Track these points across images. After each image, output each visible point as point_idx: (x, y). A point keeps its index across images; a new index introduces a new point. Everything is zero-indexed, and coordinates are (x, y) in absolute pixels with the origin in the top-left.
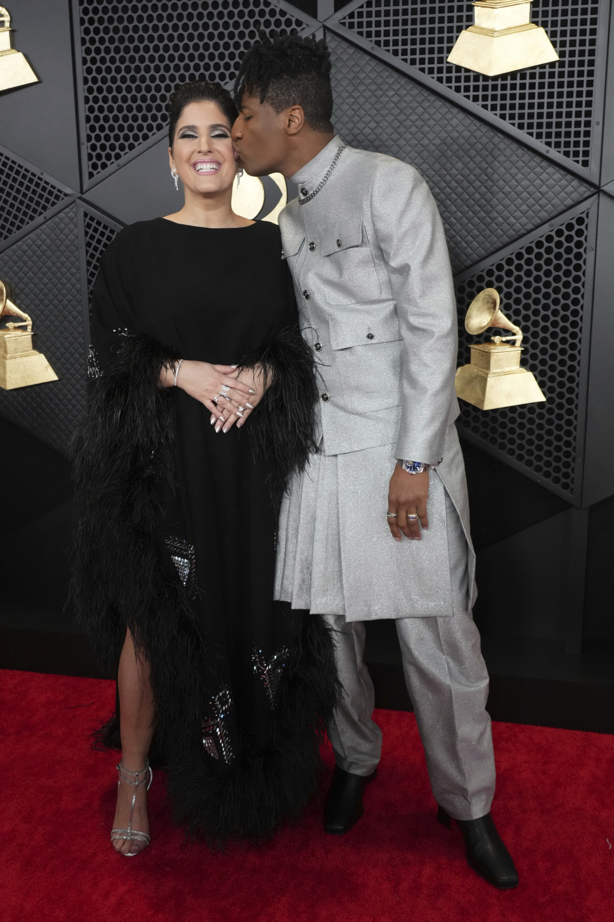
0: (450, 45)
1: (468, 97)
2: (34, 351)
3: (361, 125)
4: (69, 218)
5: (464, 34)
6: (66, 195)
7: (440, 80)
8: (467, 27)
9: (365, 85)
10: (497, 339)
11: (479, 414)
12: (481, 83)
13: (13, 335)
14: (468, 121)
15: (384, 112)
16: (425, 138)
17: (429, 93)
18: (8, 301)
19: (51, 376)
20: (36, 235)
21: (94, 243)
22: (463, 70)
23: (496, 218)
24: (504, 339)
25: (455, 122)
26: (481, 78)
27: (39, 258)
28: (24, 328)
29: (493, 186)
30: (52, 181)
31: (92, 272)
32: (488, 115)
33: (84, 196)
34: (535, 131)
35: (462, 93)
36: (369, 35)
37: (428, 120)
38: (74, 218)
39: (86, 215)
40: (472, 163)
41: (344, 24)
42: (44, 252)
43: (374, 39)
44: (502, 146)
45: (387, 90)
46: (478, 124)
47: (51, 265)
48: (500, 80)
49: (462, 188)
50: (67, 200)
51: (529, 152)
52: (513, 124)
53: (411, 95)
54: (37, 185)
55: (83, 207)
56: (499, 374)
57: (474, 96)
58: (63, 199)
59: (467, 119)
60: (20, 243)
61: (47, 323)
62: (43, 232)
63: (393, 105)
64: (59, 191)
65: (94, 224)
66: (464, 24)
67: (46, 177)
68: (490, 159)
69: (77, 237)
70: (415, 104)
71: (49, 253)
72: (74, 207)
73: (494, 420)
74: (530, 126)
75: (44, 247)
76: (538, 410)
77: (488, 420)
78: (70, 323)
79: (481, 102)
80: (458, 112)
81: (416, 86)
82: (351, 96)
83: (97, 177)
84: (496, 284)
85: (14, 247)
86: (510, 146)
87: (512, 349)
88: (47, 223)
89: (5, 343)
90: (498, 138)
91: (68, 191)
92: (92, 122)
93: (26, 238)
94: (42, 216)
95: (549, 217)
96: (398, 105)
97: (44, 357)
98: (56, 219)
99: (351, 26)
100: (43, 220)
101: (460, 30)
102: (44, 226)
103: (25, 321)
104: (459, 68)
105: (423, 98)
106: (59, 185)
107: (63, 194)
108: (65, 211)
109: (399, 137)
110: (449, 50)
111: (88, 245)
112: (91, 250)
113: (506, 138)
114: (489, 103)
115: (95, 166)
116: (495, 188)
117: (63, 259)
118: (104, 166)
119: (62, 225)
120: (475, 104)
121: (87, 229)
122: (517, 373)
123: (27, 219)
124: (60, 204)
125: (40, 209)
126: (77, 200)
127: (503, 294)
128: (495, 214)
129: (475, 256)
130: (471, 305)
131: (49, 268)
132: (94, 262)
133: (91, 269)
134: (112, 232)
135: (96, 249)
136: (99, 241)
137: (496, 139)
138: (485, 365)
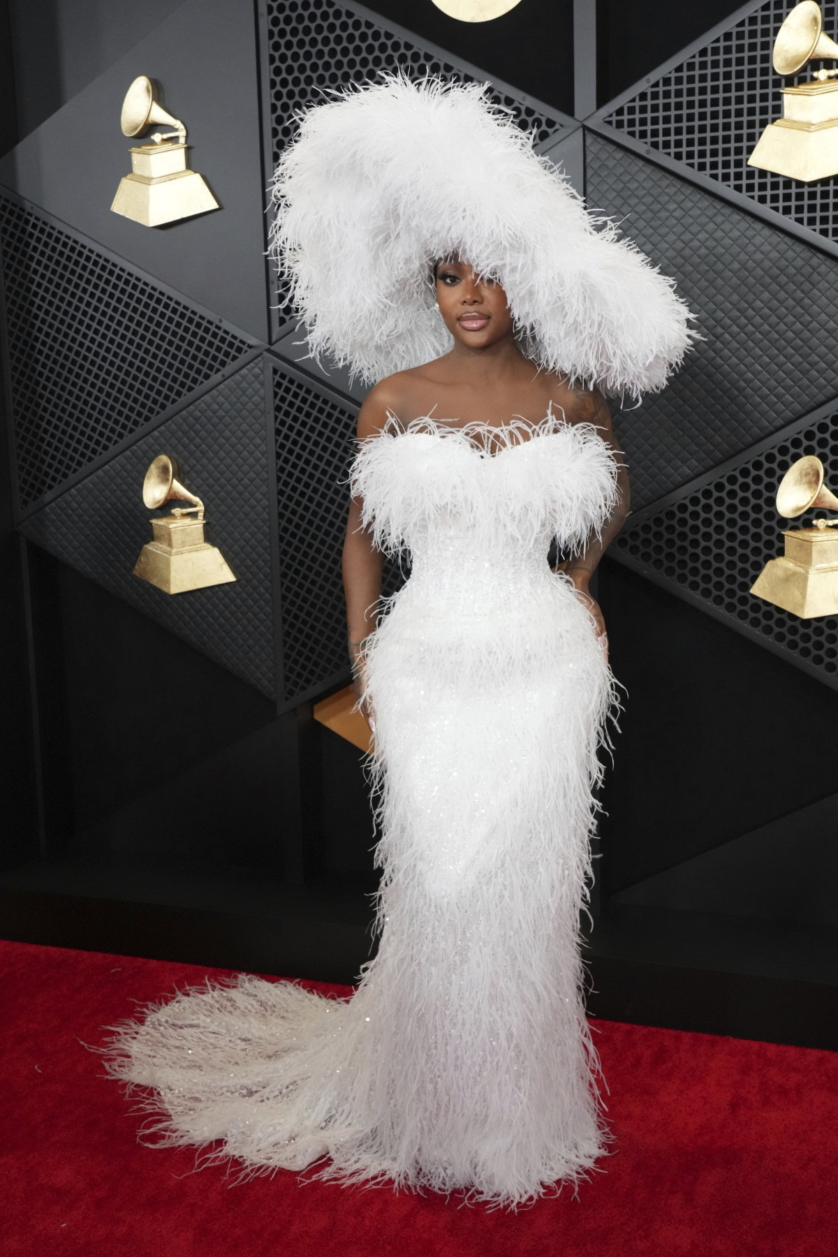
0: (751, 144)
1: (776, 209)
2: (206, 544)
4: (254, 376)
5: (770, 130)
6: (250, 347)
7: (738, 188)
8: (774, 120)
9: (637, 197)
10: (820, 523)
11: (797, 624)
12: (794, 191)
13: (179, 524)
14: (776, 238)
15: (663, 230)
16: (719, 263)
17: (723, 204)
18: (175, 481)
19: (226, 575)
20: (212, 398)
21: (285, 407)
22: (769, 175)
23: (817, 363)
24: (831, 523)
25: (758, 240)
26: (794, 184)
27: (215, 426)
28: (194, 515)
29: (811, 322)
30: (233, 330)
31: (281, 443)
32: (804, 231)
33: (273, 348)
35: (769, 204)
36: (643, 135)
37: (722, 239)
38: (259, 375)
39: (275, 371)
40: (782, 292)
41: (610, 123)
42: (221, 419)
43: (649, 139)
44: (823, 269)
46: (790, 242)
47: (230, 434)
48: (819, 185)
49: (770, 325)
50: (252, 353)
53: (700, 209)
54: (215, 335)
55: (273, 362)
56: (825, 570)
57: (784, 207)
58: (246, 351)
59: (774, 236)
60: (192, 407)
61: (223, 508)
62: (220, 393)
63: (675, 222)
64: (242, 342)
65: (285, 383)
66: (770, 116)
67: (226, 325)
68: (807, 286)
69: (263, 399)
70: (704, 220)
71: (227, 419)
72: (260, 362)
73: (819, 631)
75: (221, 413)
77: (810, 631)
78: (253, 507)
79: (793, 215)
80: (763, 228)
81: (706, 196)
83: (290, 324)
84: (818, 450)
85: (184, 412)
88: (226, 382)
89: (169, 534)
90: (816, 260)
91: (252, 341)
93: (199, 401)
94: (220, 374)
96: (682, 221)
97: (218, 552)
98: (237, 377)
99: (620, 124)
100: (221, 379)
101: (764, 124)
102: (222, 386)
103: (195, 506)
104: (763, 173)
105: (715, 211)
106: (241, 334)
107: (246, 345)
108: (249, 366)
110: (750, 150)
111: (278, 409)
112: (281, 416)
113: (828, 259)
114: (805, 215)
115: (287, 310)
116: (814, 324)
117: (245, 427)
119: (244, 385)
120: (786, 218)
121: (277, 390)
123: (200, 378)
124: (242, 358)
125: (217, 365)
126: (265, 353)
127: (828, 462)
128: (815, 358)
129: (789, 414)
130: (785, 479)
131: (227, 439)
132: (285, 430)
133: (281, 439)
134: (308, 392)
135: (287, 414)
136: (291, 405)
137: (815, 261)
138: (805, 558)
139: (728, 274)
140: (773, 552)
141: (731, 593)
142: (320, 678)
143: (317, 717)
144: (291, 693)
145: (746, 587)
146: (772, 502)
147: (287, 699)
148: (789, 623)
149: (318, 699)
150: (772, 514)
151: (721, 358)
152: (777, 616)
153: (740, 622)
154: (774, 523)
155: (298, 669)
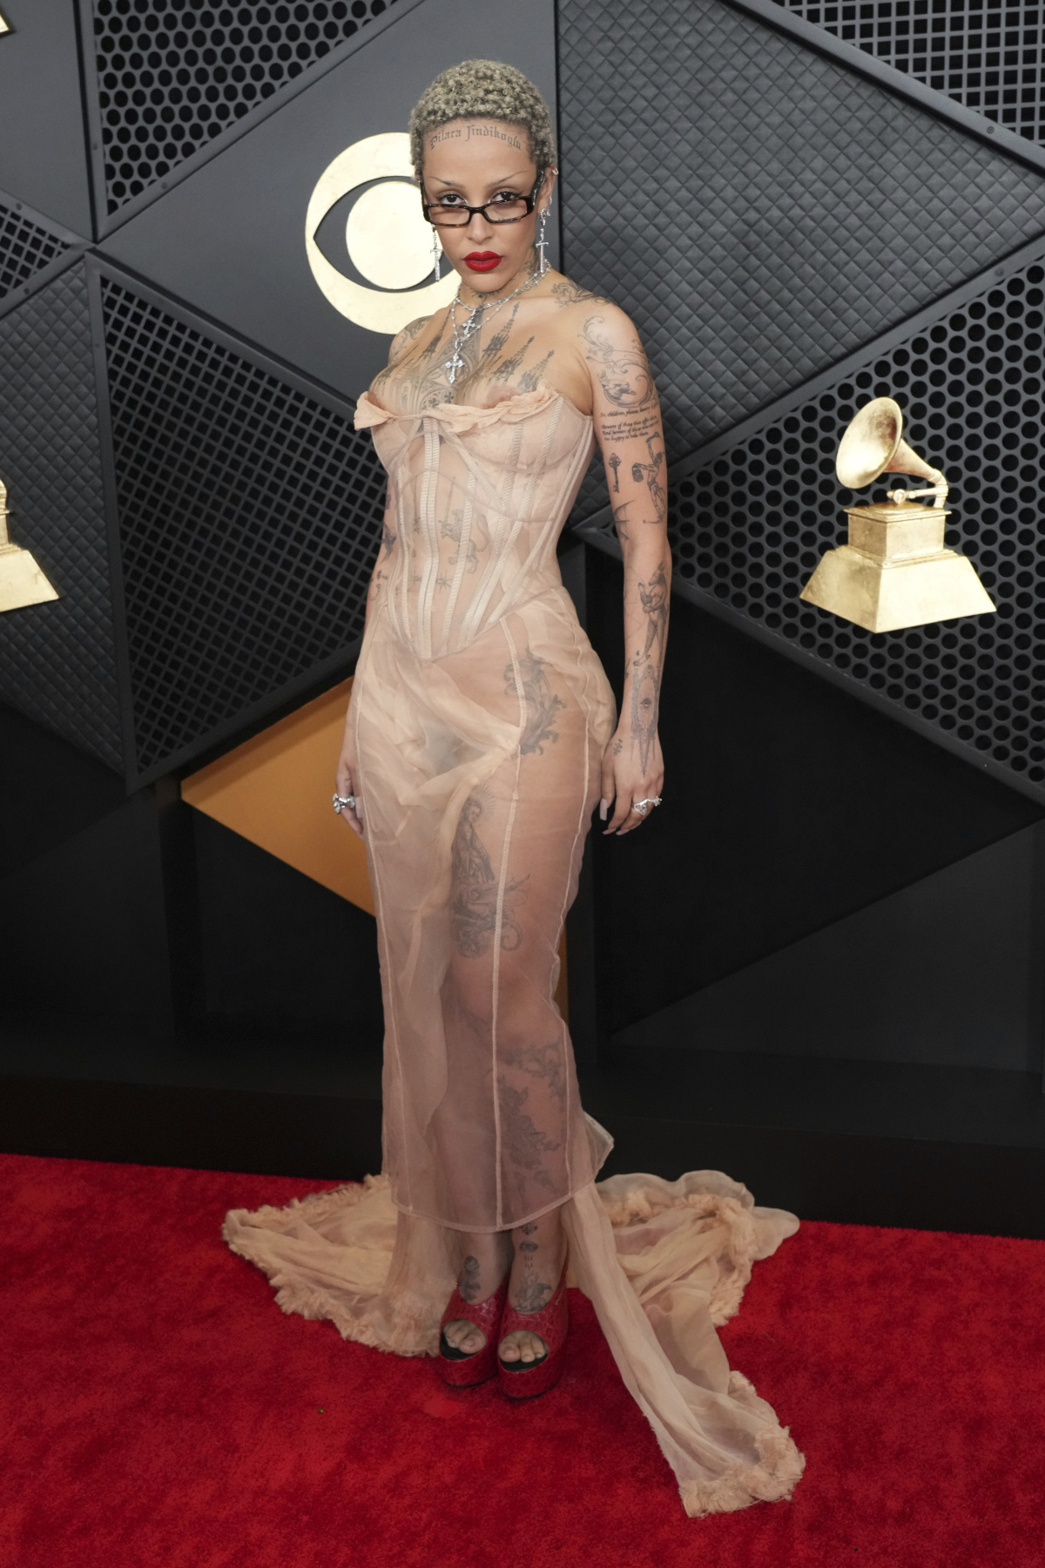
1: (833, 30)
2: (11, 545)
3: (627, 93)
4: (73, 290)
6: (65, 246)
10: (898, 495)
11: (866, 641)
12: (858, 3)
14: (834, 76)
15: (672, 66)
16: (751, 114)
17: (757, 25)
19: (45, 592)
21: (121, 336)
23: (891, 262)
24: (913, 494)
25: (808, 80)
29: (884, 201)
30: (39, 220)
31: (118, 391)
32: (874, 64)
33: (99, 247)
34: (964, 90)
35: (823, 23)
37: (757, 79)
38: (81, 290)
39: (104, 282)
40: (842, 157)
42: (25, 356)
44: (900, 122)
45: (675, 24)
46: (853, 81)
47: (40, 380)
50: (69, 256)
51: (954, 133)
52: (923, 80)
53: (723, 32)
54: (10, 229)
55: (100, 268)
56: (904, 563)
57: (845, 28)
58: (59, 253)
59: (831, 73)
61: (35, 491)
62: (23, 318)
63: (688, 52)
64: (53, 239)
65: (120, 300)
67: (26, 213)
68: (876, 149)
69: (88, 325)
70: (730, 49)
71: (35, 357)
72: (81, 269)
73: (896, 651)
74: (956, 82)
75: (26, 347)
76: (981, 631)
77: (884, 651)
78: (79, 489)
79: (858, 40)
80: (814, 61)
81: (733, 13)
82: (607, 37)
83: (123, 210)
84: (895, 390)
86: (916, 123)
87: (929, 513)
88: (31, 301)
90: (892, 109)
91: (69, 238)
92: (112, 106)
94: (21, 288)
95: (995, 257)
96: (698, 51)
97: (30, 556)
98: (48, 293)
100: (23, 296)
102: (25, 307)
105: (747, 35)
106: (51, 228)
107: (59, 244)
108: (64, 276)
109: (702, 112)
111: (111, 339)
112: (115, 350)
113: (908, 108)
114: (875, 40)
115: (119, 190)
116: (888, 205)
117: (62, 368)
118: (137, 188)
119: (60, 304)
120: (847, 44)
121: (108, 310)
122: (939, 559)
124: (55, 264)
125: (16, 275)
126: (88, 255)
127: (908, 408)
128: (887, 255)
129: (852, 339)
130: (848, 432)
131: (36, 387)
132: (122, 371)
133: (117, 385)
134: (155, 313)
135: (125, 347)
136: (130, 332)
137: (889, 111)
138: (876, 544)
139: (764, 131)
140: (832, 539)
141: (773, 600)
142: (188, 738)
143: (187, 797)
144: (146, 761)
145: (793, 590)
146: (830, 466)
147: (140, 770)
148: (855, 640)
149: (186, 770)
150: (830, 485)
151: (756, 256)
152: (838, 630)
153: (787, 640)
154: (833, 498)
155: (155, 725)
